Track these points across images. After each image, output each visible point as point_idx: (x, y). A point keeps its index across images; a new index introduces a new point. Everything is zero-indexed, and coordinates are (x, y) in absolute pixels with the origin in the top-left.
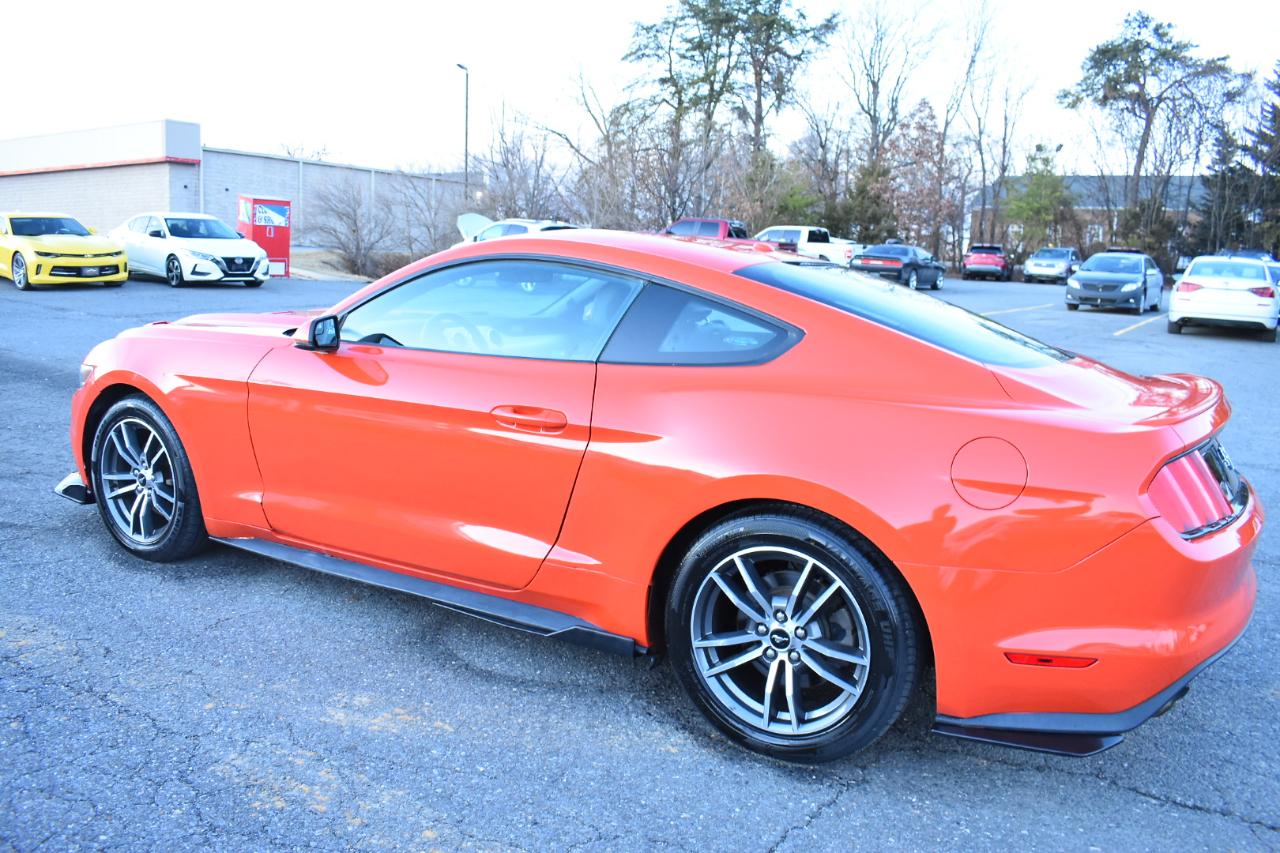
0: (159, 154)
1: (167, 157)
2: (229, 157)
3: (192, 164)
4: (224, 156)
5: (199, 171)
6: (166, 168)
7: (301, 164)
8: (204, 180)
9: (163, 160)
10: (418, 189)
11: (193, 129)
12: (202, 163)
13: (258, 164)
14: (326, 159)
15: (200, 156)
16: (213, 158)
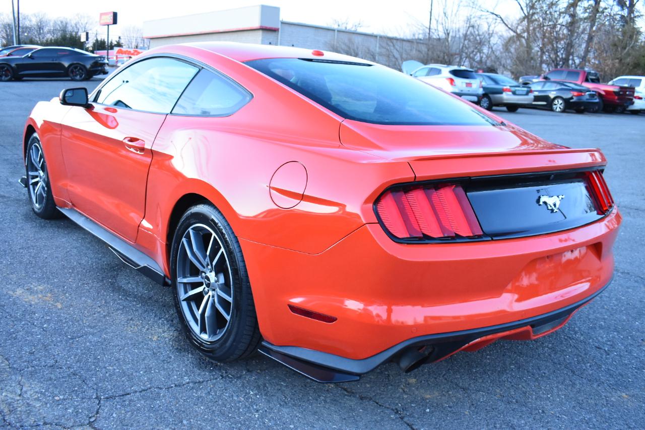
0: (257, 24)
1: (261, 26)
2: (295, 27)
3: (275, 30)
4: (293, 26)
5: (278, 34)
6: (260, 33)
7: (336, 31)
8: (281, 40)
9: (259, 28)
10: (396, 47)
11: (276, 10)
12: (280, 30)
13: (312, 31)
14: (360, 30)
15: (279, 26)
16: (286, 27)
